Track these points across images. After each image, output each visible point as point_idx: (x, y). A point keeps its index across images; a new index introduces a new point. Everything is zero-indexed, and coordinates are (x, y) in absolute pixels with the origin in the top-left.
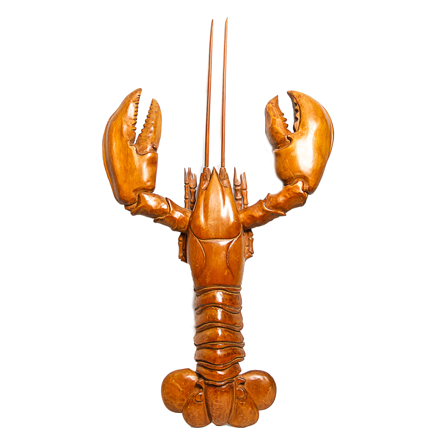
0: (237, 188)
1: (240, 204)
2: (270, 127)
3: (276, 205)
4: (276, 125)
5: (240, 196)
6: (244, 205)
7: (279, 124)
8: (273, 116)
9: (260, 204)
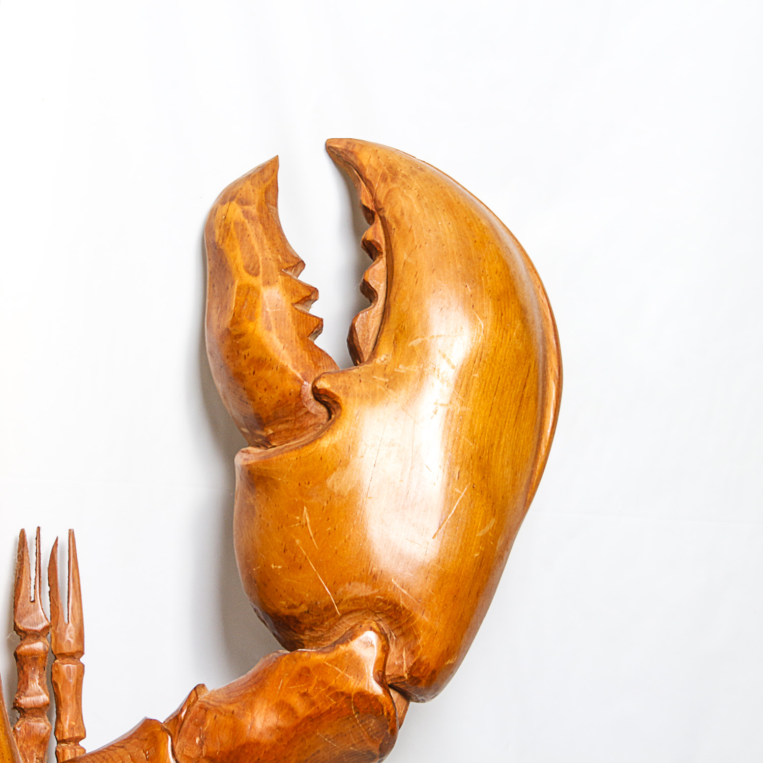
0: (26, 647)
1: (38, 736)
2: (228, 331)
3: (231, 753)
4: (260, 320)
5: (39, 694)
6: (58, 742)
7: (272, 318)
8: (242, 270)
9: (146, 746)
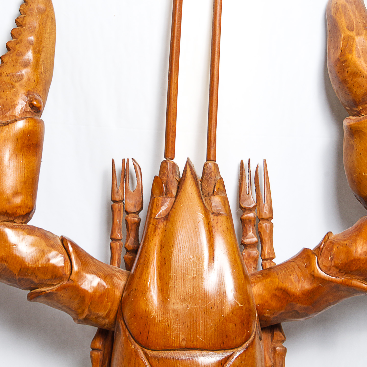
0: (245, 216)
1: (253, 257)
2: (339, 59)
3: (346, 264)
4: (355, 53)
5: (253, 237)
6: (263, 260)
7: (361, 52)
8: (346, 29)
9: (305, 261)
